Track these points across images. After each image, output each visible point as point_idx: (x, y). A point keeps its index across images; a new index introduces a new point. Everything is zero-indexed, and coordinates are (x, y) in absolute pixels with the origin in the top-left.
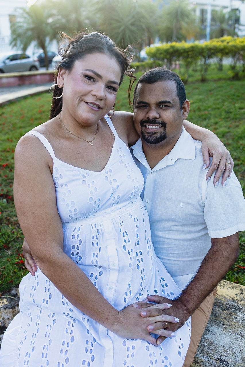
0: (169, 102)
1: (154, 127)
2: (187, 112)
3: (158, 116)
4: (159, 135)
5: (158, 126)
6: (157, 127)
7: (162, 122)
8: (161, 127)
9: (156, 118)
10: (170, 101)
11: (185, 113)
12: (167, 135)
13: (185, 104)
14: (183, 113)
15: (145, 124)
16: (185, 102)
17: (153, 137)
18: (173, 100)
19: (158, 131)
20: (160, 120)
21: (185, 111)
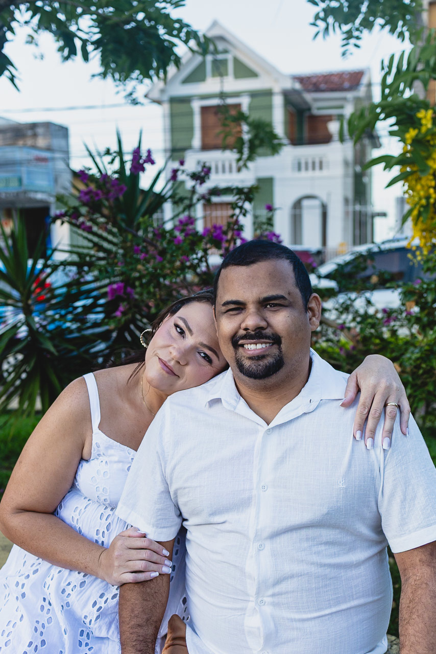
0: (282, 297)
1: (259, 346)
2: (317, 316)
3: (263, 324)
4: (269, 360)
5: (266, 343)
6: (264, 346)
7: (273, 334)
8: (273, 344)
9: (262, 328)
10: (284, 295)
11: (314, 319)
12: (285, 360)
13: (311, 303)
14: (310, 319)
15: (241, 342)
16: (312, 297)
17: (259, 365)
18: (289, 294)
19: (267, 353)
20: (268, 331)
21: (314, 315)
